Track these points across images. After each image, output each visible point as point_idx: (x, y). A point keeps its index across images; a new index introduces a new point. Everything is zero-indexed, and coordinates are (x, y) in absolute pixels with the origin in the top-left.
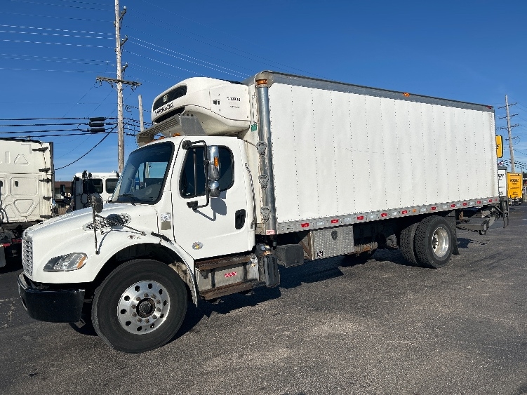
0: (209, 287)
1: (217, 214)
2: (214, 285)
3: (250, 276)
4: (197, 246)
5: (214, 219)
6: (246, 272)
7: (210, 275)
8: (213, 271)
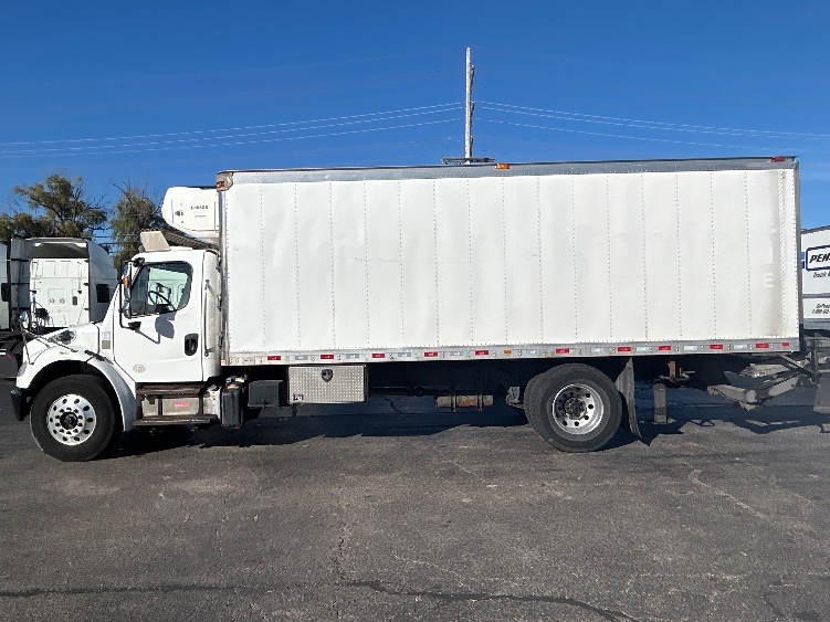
0: (156, 413)
1: (162, 337)
2: (160, 412)
3: (208, 411)
4: (141, 369)
5: (159, 342)
6: (202, 405)
7: (157, 400)
8: (160, 397)
